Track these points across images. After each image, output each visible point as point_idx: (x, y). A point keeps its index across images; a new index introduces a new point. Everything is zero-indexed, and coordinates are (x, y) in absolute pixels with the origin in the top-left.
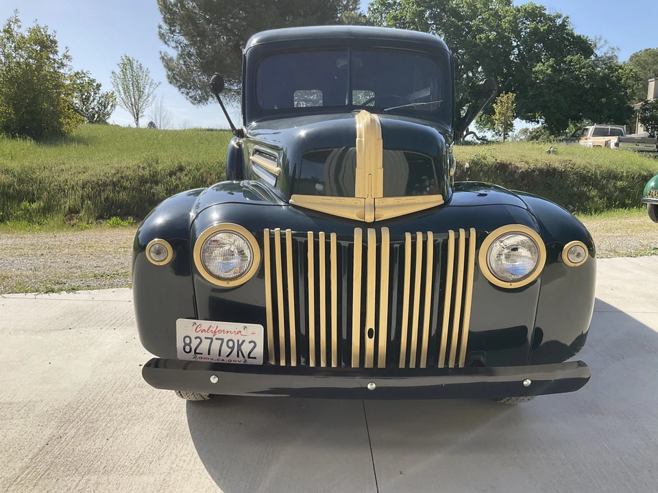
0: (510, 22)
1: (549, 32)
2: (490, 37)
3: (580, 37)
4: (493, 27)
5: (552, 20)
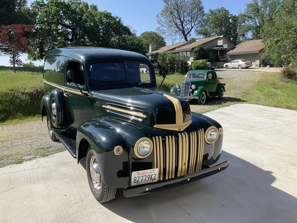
0: (98, 18)
1: (114, 24)
2: (92, 25)
3: (126, 27)
4: (92, 20)
5: (115, 19)
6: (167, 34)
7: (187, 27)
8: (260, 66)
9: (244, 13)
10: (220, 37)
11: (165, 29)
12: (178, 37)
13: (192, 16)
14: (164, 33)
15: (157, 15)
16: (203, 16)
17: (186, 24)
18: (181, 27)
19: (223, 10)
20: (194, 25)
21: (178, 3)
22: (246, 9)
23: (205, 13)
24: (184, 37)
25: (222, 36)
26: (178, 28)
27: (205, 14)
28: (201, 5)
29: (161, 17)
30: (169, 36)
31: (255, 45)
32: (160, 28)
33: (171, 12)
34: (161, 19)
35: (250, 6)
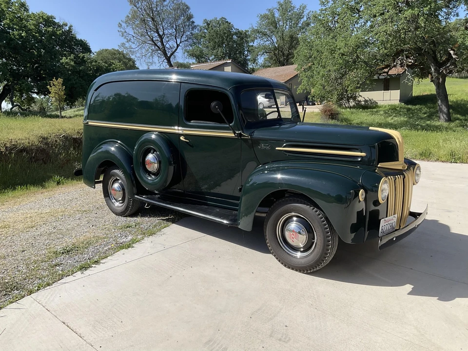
0: (34, 24)
2: (23, 35)
3: (81, 40)
5: (61, 26)
6: (138, 55)
7: (170, 44)
8: (286, 105)
9: (257, 28)
10: (228, 62)
11: (133, 46)
12: (156, 59)
13: (176, 28)
14: (133, 53)
15: (120, 23)
16: (193, 29)
17: (167, 40)
18: (159, 44)
19: (224, 21)
20: (181, 42)
21: (153, 6)
22: (258, 22)
23: (195, 24)
24: (166, 61)
25: (230, 61)
26: (156, 45)
27: (195, 26)
28: (189, 12)
29: (126, 27)
30: (142, 58)
31: (277, 74)
32: (125, 44)
33: (144, 20)
34: (127, 31)
35: (264, 17)
